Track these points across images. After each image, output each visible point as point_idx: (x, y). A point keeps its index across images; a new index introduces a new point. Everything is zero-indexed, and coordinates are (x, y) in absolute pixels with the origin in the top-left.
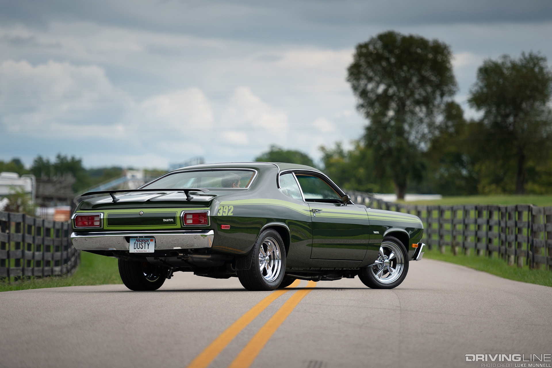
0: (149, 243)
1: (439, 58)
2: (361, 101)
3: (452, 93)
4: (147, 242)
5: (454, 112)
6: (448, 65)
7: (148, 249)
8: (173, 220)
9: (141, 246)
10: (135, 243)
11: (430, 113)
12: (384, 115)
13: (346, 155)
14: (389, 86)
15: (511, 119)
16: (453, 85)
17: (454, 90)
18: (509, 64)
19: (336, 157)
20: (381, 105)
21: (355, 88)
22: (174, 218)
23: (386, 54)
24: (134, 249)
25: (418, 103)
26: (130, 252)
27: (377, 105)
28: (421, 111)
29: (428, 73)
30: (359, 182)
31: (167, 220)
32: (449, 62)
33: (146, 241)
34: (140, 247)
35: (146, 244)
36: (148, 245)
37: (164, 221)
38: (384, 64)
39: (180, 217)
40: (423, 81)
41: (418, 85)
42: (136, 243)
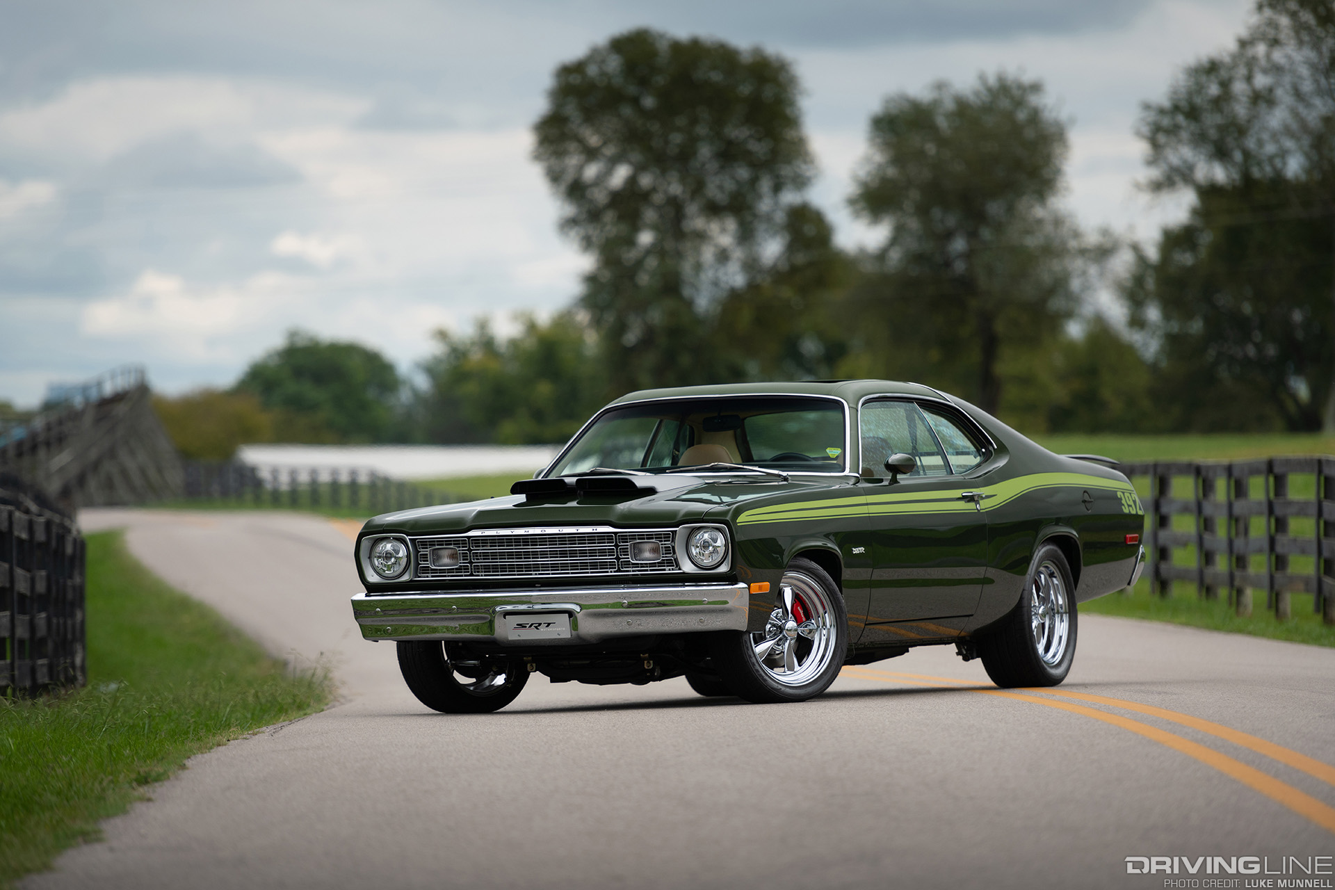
1: (768, 92)
2: (569, 210)
3: (801, 182)
5: (809, 230)
6: (788, 111)
11: (746, 235)
12: (630, 242)
13: (503, 350)
14: (639, 169)
15: (959, 244)
16: (805, 162)
17: (808, 174)
18: (949, 105)
19: (476, 356)
20: (621, 218)
21: (554, 177)
23: (632, 90)
25: (714, 210)
27: (609, 216)
28: (723, 230)
29: (738, 132)
30: (538, 415)
32: (792, 103)
38: (627, 111)
40: (729, 154)
41: (713, 166)
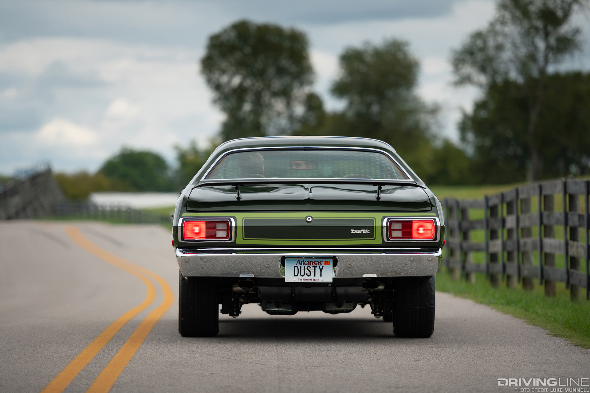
0: (323, 267)
2: (215, 96)
3: (311, 83)
4: (318, 266)
5: (315, 104)
6: (304, 55)
7: (321, 276)
8: (369, 231)
9: (307, 271)
10: (295, 267)
11: (289, 105)
12: (240, 109)
14: (244, 78)
15: (375, 108)
18: (371, 51)
19: (191, 156)
21: (209, 81)
22: (371, 228)
23: (240, 45)
24: (295, 276)
25: (275, 94)
26: (286, 281)
27: (232, 98)
29: (285, 62)
31: (359, 231)
32: (306, 51)
33: (315, 264)
34: (306, 273)
35: (318, 269)
36: (321, 270)
37: (352, 232)
38: (238, 54)
39: (382, 227)
40: (281, 71)
41: (275, 75)
42: (297, 267)
